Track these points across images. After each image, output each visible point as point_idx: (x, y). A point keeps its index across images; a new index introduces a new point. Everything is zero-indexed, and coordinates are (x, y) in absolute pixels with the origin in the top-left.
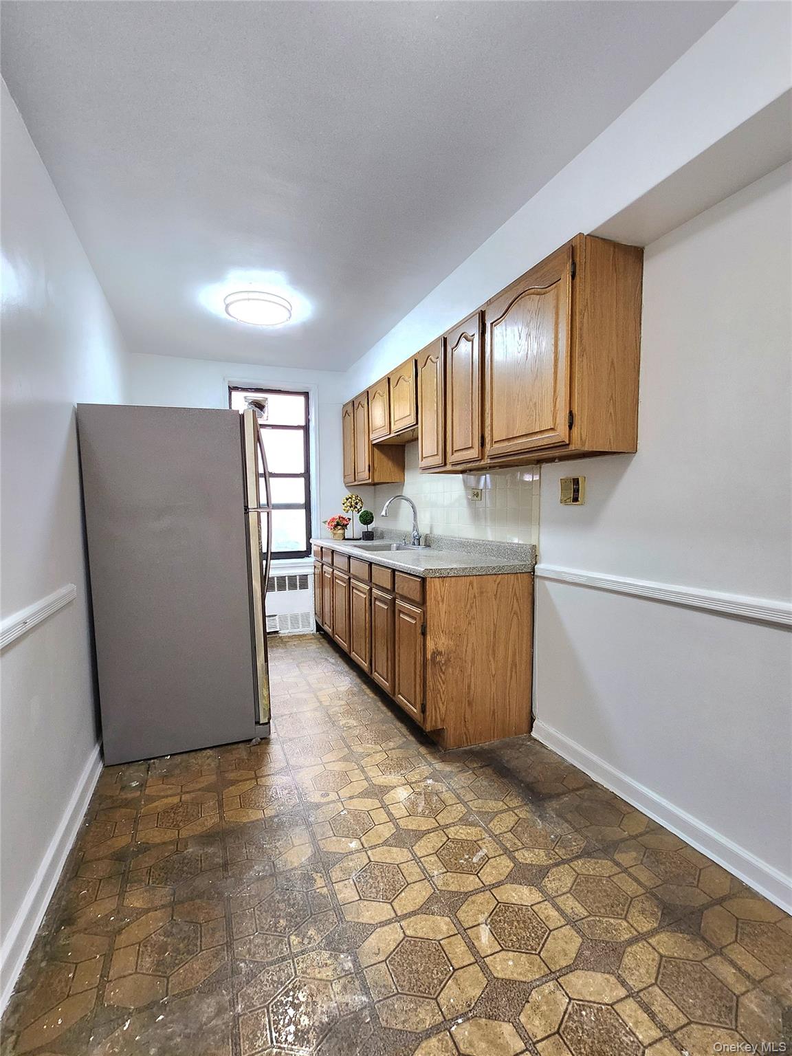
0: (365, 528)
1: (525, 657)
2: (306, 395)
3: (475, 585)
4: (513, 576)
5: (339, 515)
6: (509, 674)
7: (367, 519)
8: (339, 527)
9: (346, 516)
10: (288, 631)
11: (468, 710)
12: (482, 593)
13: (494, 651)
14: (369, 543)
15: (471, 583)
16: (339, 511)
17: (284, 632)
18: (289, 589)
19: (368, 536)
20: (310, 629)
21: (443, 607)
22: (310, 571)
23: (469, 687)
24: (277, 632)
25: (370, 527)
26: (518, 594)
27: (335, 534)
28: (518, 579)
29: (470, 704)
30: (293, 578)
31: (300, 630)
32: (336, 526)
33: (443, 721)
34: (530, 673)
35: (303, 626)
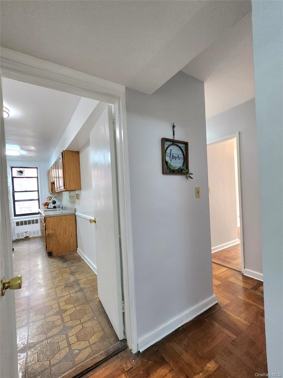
0: (53, 205)
1: (74, 234)
2: (37, 168)
3: (59, 218)
4: (70, 216)
5: (46, 202)
6: (70, 238)
7: (54, 202)
8: (46, 205)
9: (49, 202)
10: (32, 236)
11: (59, 247)
12: (61, 220)
13: (65, 233)
14: (55, 209)
15: (58, 218)
16: (46, 201)
17: (30, 236)
18: (32, 224)
19: (55, 207)
20: (39, 235)
21: (50, 224)
22: (38, 218)
23: (59, 241)
24: (28, 237)
25: (55, 205)
26: (71, 219)
27: (45, 207)
28: (71, 216)
29: (59, 245)
30: (33, 221)
31: (36, 235)
32: (45, 205)
33: (52, 249)
34: (76, 237)
35: (37, 234)
